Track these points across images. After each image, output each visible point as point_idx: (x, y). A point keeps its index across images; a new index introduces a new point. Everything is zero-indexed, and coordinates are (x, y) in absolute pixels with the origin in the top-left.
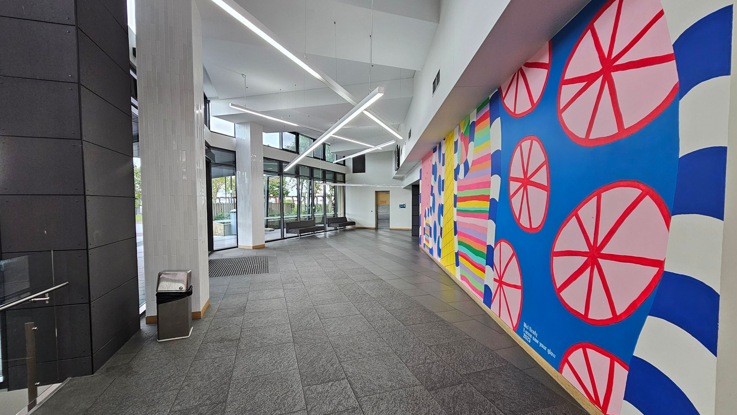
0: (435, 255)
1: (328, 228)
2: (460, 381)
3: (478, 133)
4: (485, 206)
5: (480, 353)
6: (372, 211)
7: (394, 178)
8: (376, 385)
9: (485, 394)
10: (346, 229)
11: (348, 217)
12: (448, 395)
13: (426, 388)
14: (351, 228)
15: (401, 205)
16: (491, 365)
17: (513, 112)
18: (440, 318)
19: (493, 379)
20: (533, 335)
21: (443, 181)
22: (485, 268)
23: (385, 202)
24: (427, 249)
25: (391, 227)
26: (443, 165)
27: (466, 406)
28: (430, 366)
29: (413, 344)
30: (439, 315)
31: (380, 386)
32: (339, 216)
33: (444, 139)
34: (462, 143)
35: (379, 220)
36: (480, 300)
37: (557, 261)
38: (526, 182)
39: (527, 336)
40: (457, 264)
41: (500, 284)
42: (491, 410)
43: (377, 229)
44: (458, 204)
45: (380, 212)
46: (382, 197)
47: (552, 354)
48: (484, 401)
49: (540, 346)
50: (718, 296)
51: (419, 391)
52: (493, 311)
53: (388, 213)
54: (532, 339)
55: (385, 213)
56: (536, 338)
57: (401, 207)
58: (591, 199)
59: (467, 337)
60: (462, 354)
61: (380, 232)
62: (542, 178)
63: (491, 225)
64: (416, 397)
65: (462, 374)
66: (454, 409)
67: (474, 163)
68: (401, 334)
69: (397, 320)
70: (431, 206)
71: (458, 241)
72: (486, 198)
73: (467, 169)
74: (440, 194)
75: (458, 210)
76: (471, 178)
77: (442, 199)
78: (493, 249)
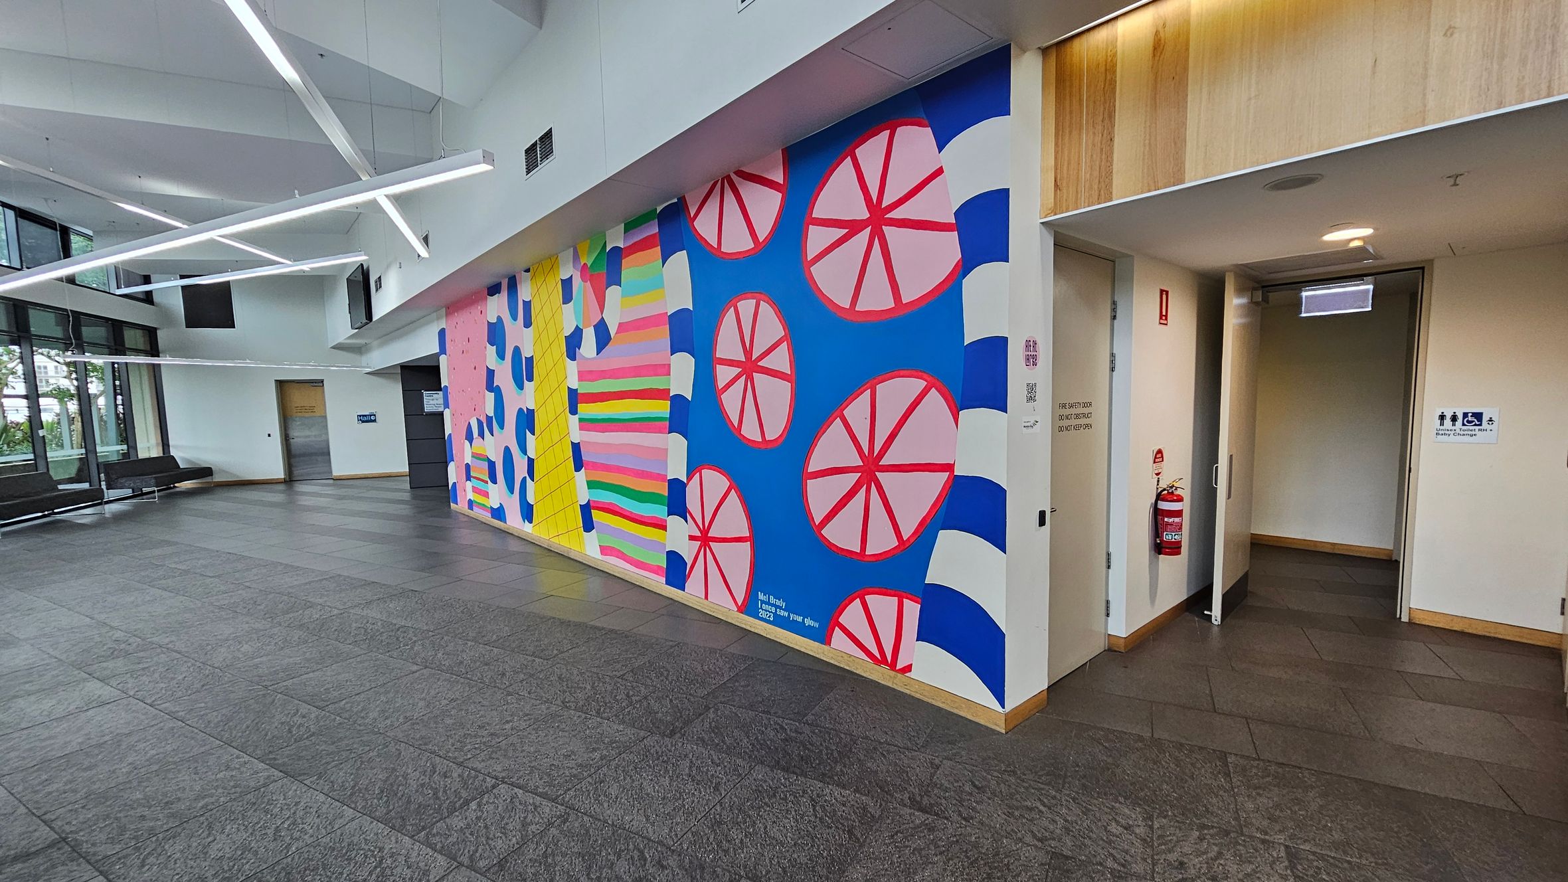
0: (514, 520)
1: (111, 494)
2: (705, 707)
3: (630, 271)
4: (662, 408)
5: (708, 659)
6: (269, 435)
7: (339, 347)
8: (573, 768)
9: (751, 707)
10: (177, 490)
11: (182, 454)
12: (703, 731)
13: (663, 735)
14: (200, 486)
15: (363, 416)
16: (733, 669)
17: (716, 247)
18: (603, 628)
19: (748, 685)
20: (777, 607)
21: (530, 360)
22: (666, 521)
23: (312, 409)
24: (481, 511)
25: (337, 472)
26: (528, 323)
27: (736, 733)
28: (645, 704)
29: (588, 684)
30: (598, 624)
31: (580, 765)
32: (142, 454)
33: (528, 271)
34: (585, 287)
35: (295, 456)
36: (658, 583)
37: (814, 487)
38: (750, 367)
39: (766, 611)
40: (588, 526)
41: (703, 544)
42: (772, 722)
43: (290, 480)
44: (583, 408)
45: (297, 437)
46: (298, 398)
47: (812, 623)
48: (756, 716)
49: (791, 619)
50: (1003, 492)
51: (656, 743)
52: (692, 594)
53: (324, 437)
54: (775, 614)
55: (314, 439)
56: (783, 610)
57: (363, 422)
58: (862, 393)
59: (671, 643)
60: (682, 669)
61: (301, 487)
62: (781, 360)
63: (677, 445)
64: (657, 753)
65: (702, 695)
66: (725, 744)
67: (622, 328)
68: (550, 675)
69: (521, 656)
70: (491, 414)
71: (587, 482)
72: (661, 394)
73: (603, 337)
74: (521, 387)
75: (580, 420)
76: (616, 357)
77: (529, 398)
78: (684, 485)
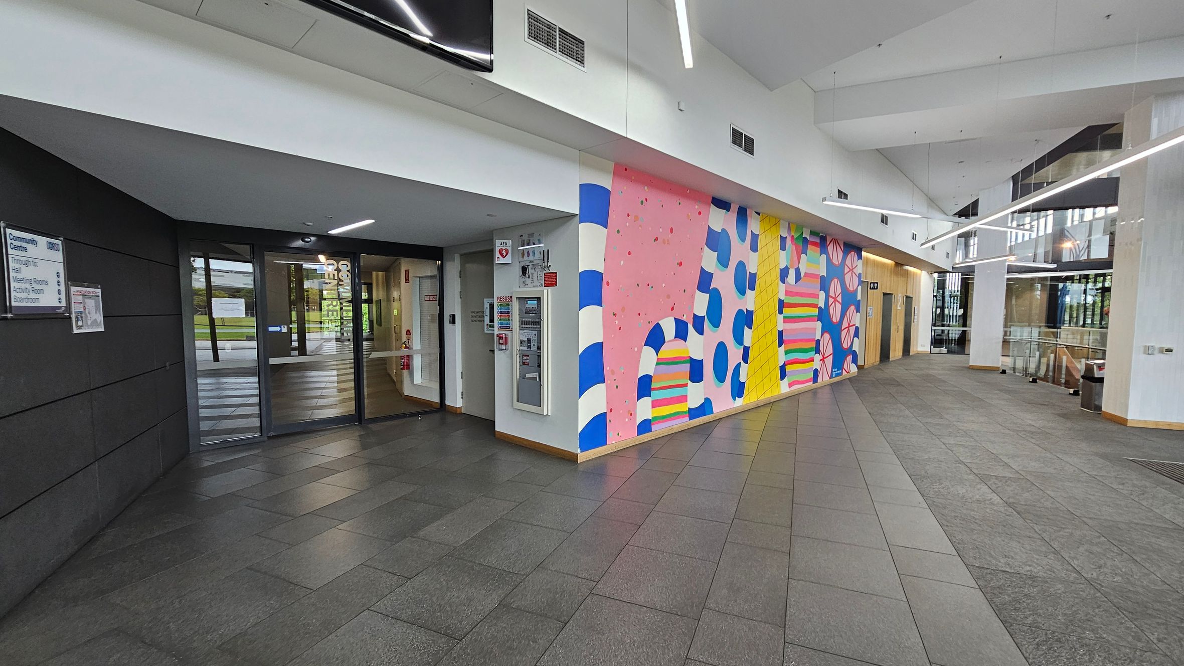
0: (721, 405)
3: (810, 251)
4: (815, 312)
21: (753, 276)
22: (814, 358)
26: (754, 248)
33: (758, 213)
34: (792, 246)
38: (835, 300)
40: (783, 377)
41: (823, 360)
44: (786, 311)
62: (839, 299)
67: (806, 274)
70: (702, 314)
71: (786, 351)
72: (814, 306)
73: (798, 278)
74: (742, 292)
75: (784, 317)
76: (802, 287)
77: (750, 301)
78: (820, 340)
